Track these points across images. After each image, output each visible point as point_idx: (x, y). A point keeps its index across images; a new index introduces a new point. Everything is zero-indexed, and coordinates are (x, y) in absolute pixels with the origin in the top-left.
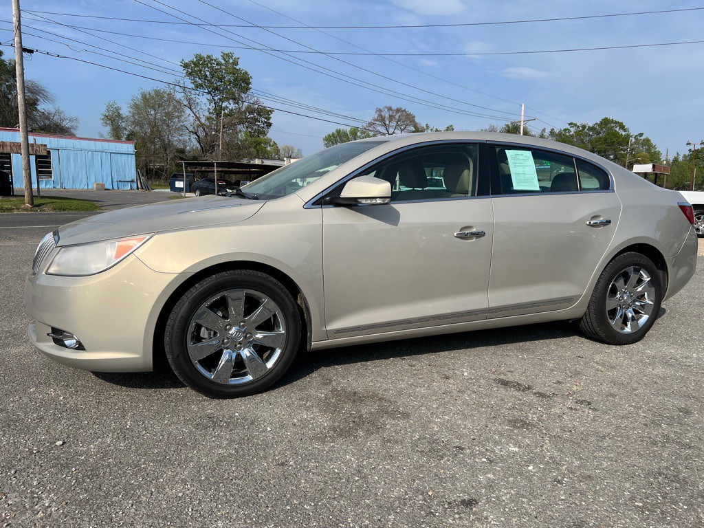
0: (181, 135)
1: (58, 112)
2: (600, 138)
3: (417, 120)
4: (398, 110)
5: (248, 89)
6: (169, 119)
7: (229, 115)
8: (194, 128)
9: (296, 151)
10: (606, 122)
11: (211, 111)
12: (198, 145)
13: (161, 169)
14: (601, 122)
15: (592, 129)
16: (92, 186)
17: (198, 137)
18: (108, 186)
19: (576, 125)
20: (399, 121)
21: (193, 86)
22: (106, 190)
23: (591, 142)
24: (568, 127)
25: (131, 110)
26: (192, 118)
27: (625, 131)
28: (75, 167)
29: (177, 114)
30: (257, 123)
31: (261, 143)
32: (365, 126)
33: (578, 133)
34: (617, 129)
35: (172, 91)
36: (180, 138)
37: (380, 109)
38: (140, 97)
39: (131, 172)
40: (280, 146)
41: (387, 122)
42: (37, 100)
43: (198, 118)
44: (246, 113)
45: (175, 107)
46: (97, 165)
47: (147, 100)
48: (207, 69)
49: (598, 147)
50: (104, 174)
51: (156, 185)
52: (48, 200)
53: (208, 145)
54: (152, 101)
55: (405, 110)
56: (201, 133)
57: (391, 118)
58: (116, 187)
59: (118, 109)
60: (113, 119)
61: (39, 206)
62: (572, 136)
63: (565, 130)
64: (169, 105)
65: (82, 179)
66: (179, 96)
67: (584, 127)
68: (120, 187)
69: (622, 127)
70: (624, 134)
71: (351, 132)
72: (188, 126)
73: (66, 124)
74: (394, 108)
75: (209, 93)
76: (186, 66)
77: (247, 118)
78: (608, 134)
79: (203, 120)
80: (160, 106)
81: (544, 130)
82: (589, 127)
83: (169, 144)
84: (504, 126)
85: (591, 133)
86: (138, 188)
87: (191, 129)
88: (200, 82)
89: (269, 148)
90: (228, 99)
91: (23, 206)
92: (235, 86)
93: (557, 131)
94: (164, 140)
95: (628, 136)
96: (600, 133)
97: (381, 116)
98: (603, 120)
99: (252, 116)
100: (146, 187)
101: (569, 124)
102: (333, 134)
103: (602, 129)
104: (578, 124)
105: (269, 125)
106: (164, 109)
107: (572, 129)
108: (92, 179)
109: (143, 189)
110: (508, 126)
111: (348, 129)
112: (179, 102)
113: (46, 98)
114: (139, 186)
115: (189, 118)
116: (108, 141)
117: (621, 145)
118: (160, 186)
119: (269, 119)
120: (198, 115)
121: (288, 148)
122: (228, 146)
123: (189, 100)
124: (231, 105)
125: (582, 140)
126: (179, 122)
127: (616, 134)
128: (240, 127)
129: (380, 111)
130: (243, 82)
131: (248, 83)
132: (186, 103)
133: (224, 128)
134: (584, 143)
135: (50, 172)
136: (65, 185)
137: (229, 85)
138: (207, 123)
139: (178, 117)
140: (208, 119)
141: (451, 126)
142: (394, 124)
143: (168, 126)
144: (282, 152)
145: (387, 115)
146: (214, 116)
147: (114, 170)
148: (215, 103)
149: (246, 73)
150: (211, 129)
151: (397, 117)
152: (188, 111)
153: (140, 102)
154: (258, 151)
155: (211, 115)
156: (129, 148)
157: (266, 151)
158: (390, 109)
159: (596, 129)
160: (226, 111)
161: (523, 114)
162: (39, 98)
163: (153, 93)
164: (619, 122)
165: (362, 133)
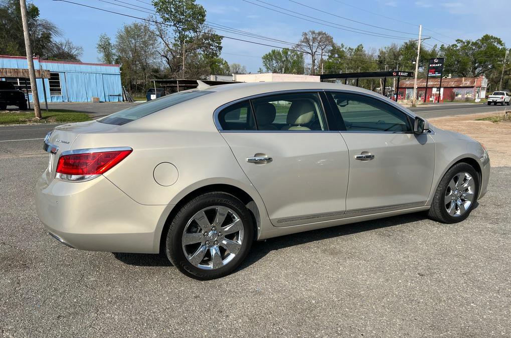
0: (155, 59)
1: (68, 43)
2: (481, 51)
3: (334, 41)
4: (319, 34)
5: (204, 21)
6: (146, 46)
7: (190, 42)
8: (164, 53)
9: (242, 68)
10: (486, 38)
11: (176, 39)
12: (168, 66)
13: (141, 85)
14: (483, 38)
15: (475, 44)
16: (91, 100)
17: (168, 59)
18: (102, 99)
19: (462, 41)
20: (320, 42)
21: (162, 20)
22: (100, 102)
23: (473, 54)
24: (456, 43)
25: (118, 40)
26: (163, 46)
27: (502, 45)
28: (77, 85)
29: (151, 42)
30: (211, 47)
31: (215, 62)
32: (294, 47)
33: (463, 48)
34: (495, 44)
35: (147, 24)
36: (154, 61)
37: (305, 33)
38: (123, 30)
39: (118, 88)
40: (230, 64)
41: (311, 43)
42: (50, 34)
43: (167, 45)
44: (202, 40)
45: (150, 36)
46: (93, 84)
47: (129, 32)
48: (172, 6)
49: (479, 59)
50: (99, 90)
51: (138, 98)
52: (54, 113)
53: (175, 66)
54: (132, 33)
55: (325, 33)
56: (170, 57)
57: (314, 39)
58: (107, 100)
59: (108, 39)
60: (105, 47)
61: (45, 118)
62: (458, 50)
63: (453, 45)
64: (145, 35)
65: (83, 94)
66: (153, 28)
67: (468, 42)
68: (111, 100)
69: (499, 42)
70: (501, 47)
71: (283, 52)
72: (161, 51)
73: (74, 52)
74: (317, 32)
75: (175, 25)
76: (156, 4)
77: (203, 43)
78: (488, 48)
79: (171, 46)
80: (138, 36)
81: (436, 46)
82: (472, 42)
83: (146, 66)
84: (403, 44)
85: (474, 48)
86: (124, 101)
87: (162, 53)
88: (167, 16)
89: (221, 66)
90: (189, 29)
91: (33, 119)
92: (194, 18)
93: (446, 46)
94: (142, 63)
95: (505, 49)
96: (481, 47)
97: (307, 38)
98: (484, 36)
99: (207, 42)
100: (130, 100)
101: (457, 41)
102: (269, 54)
103: (483, 44)
104: (464, 41)
105: (220, 48)
106: (142, 39)
107: (458, 45)
108: (90, 94)
109: (127, 101)
110: (406, 43)
111: (281, 50)
112: (152, 32)
113: (56, 32)
114: (125, 99)
115: (160, 46)
116: (100, 65)
117: (499, 57)
118: (141, 98)
119: (220, 43)
120: (167, 43)
121: (236, 65)
122: (190, 66)
123: (160, 31)
124: (191, 34)
125: (466, 53)
126: (153, 48)
127: (495, 48)
128: (199, 51)
129: (306, 34)
130: (199, 15)
131: (204, 16)
132: (158, 33)
133: (186, 51)
134: (468, 55)
135: (60, 90)
136: (71, 100)
137: (190, 18)
138: (174, 49)
139: (152, 44)
140: (175, 45)
141: (361, 45)
142: (316, 44)
143: (145, 52)
144: (231, 69)
145: (311, 38)
146: (179, 43)
147: (105, 86)
148: (179, 33)
149: (202, 7)
150: (177, 53)
151: (319, 39)
152: (160, 40)
153: (123, 33)
154: (213, 69)
155: (177, 42)
156: (116, 70)
157: (219, 68)
158: (313, 33)
159: (478, 44)
160: (188, 39)
161: (420, 34)
162: (51, 32)
163: (133, 27)
164: (497, 38)
165: (291, 52)
